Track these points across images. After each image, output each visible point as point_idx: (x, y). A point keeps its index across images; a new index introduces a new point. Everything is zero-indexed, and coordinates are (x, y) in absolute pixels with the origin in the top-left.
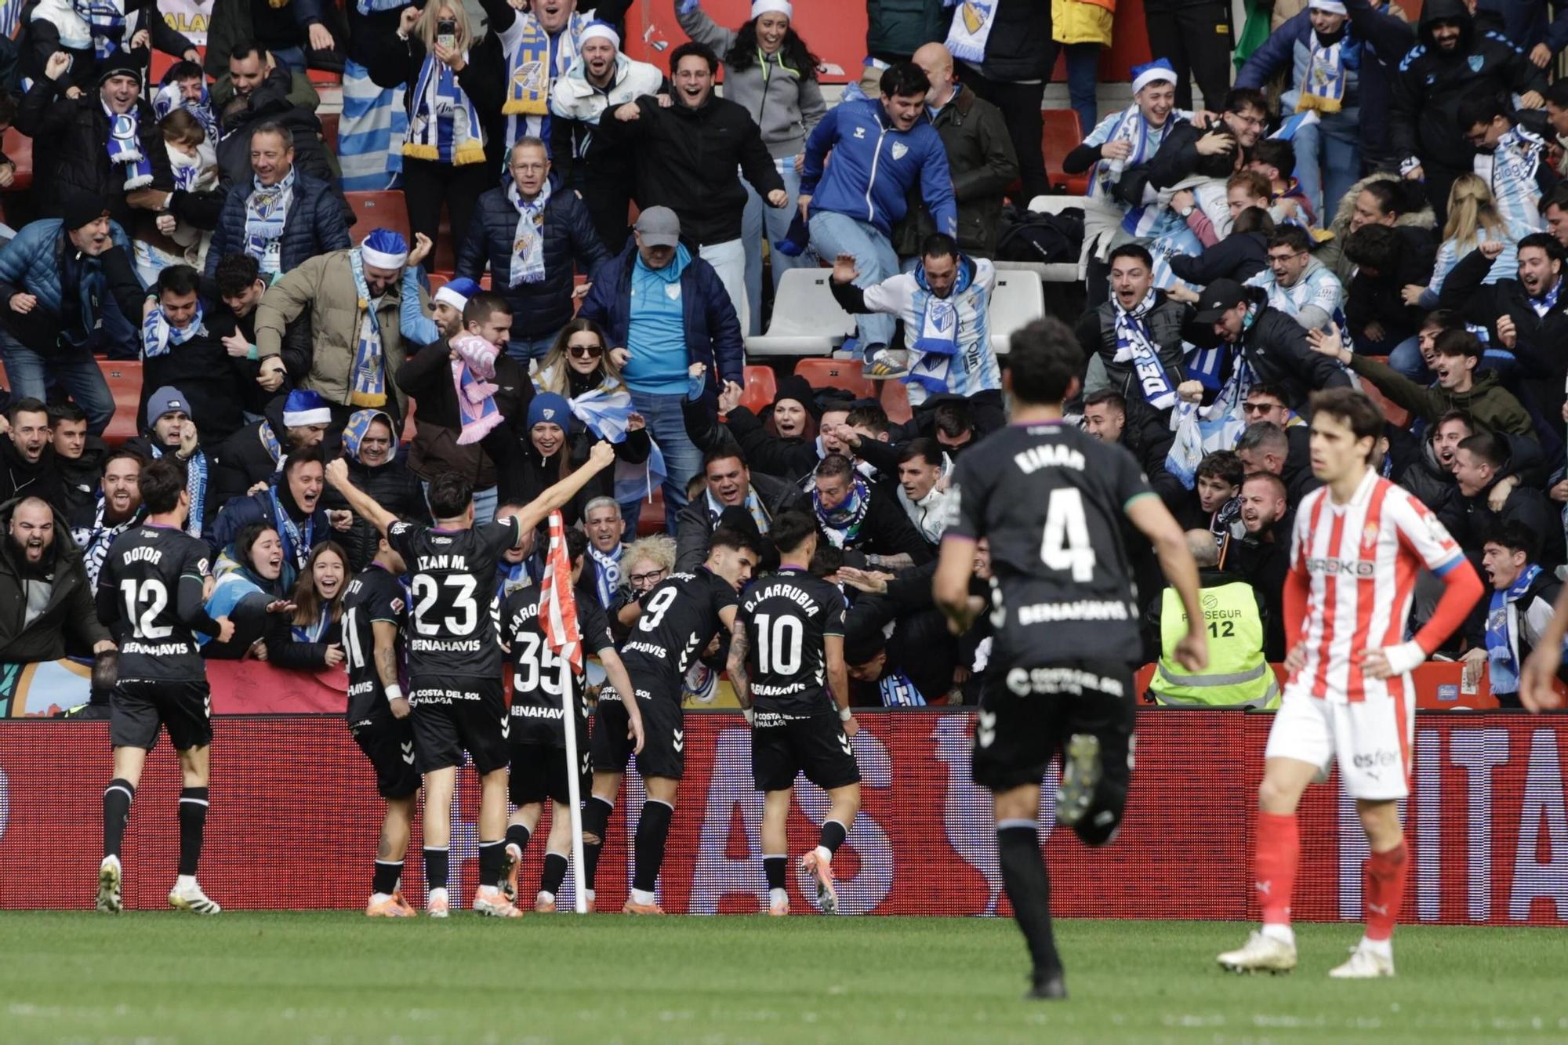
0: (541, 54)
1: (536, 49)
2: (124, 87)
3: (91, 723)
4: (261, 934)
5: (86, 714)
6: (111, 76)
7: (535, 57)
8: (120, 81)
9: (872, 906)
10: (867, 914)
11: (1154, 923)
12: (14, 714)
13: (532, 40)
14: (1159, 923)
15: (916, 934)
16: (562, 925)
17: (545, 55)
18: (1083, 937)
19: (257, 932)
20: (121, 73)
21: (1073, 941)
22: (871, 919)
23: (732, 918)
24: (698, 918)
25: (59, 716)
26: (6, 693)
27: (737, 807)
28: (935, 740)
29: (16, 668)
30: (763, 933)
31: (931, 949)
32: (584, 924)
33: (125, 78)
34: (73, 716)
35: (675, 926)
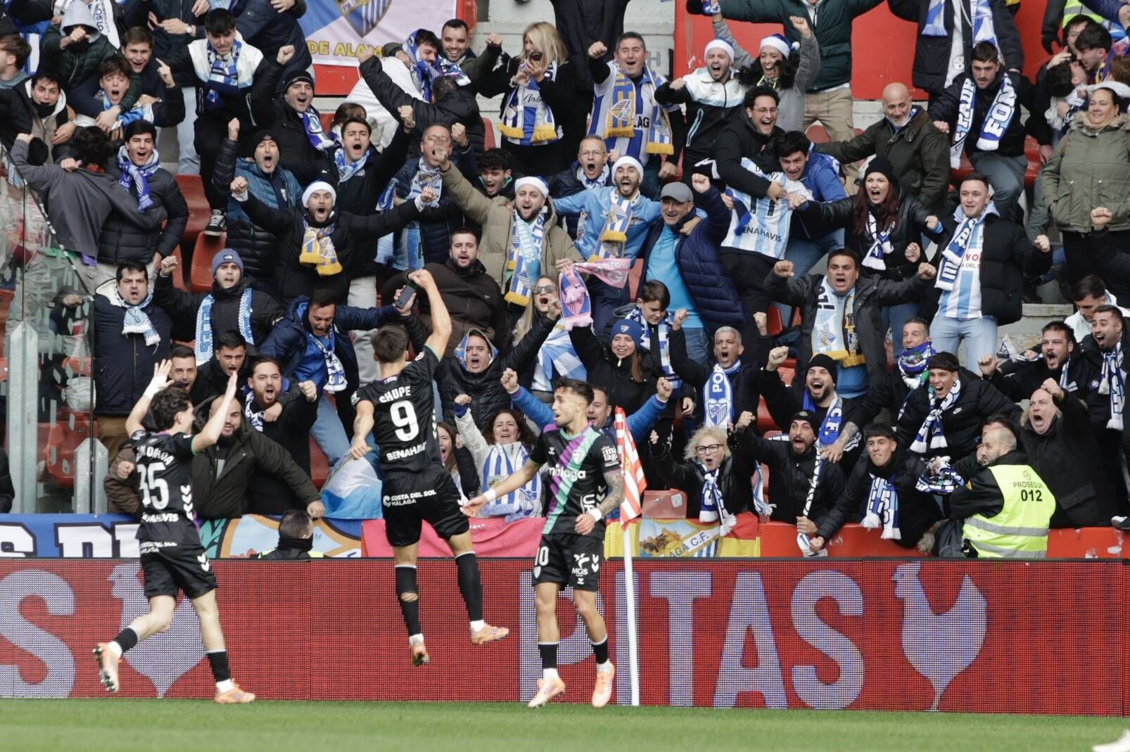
0: (630, 93)
1: (626, 91)
2: (303, 89)
3: (276, 563)
4: (401, 718)
5: (274, 556)
6: (292, 83)
7: (626, 96)
8: (300, 85)
9: (847, 703)
10: (845, 709)
11: (1054, 718)
12: (222, 556)
13: (623, 84)
14: (1058, 718)
15: (880, 724)
16: (621, 715)
17: (633, 93)
18: (1003, 727)
19: (397, 718)
20: (300, 80)
21: (995, 730)
22: (848, 713)
23: (746, 711)
24: (720, 710)
25: (254, 557)
26: (217, 541)
27: (749, 629)
28: (895, 582)
29: (224, 521)
30: (769, 722)
31: (892, 735)
32: (637, 714)
33: (303, 84)
34: (265, 558)
35: (703, 715)
